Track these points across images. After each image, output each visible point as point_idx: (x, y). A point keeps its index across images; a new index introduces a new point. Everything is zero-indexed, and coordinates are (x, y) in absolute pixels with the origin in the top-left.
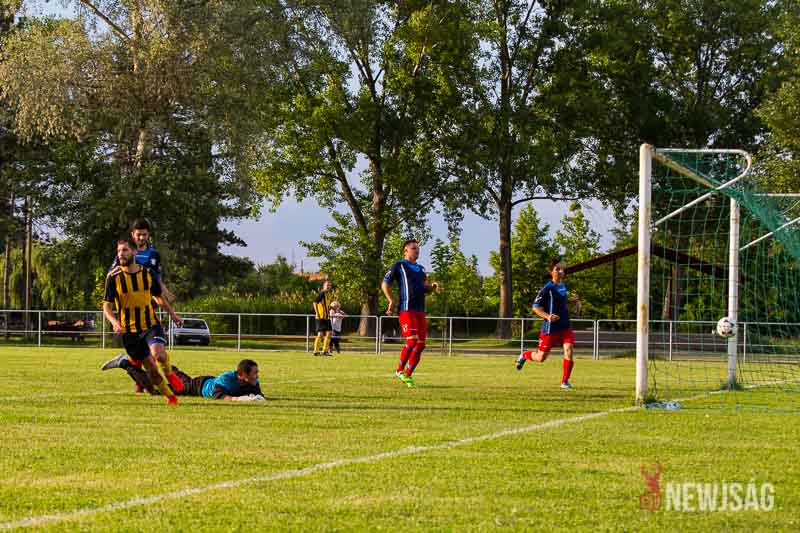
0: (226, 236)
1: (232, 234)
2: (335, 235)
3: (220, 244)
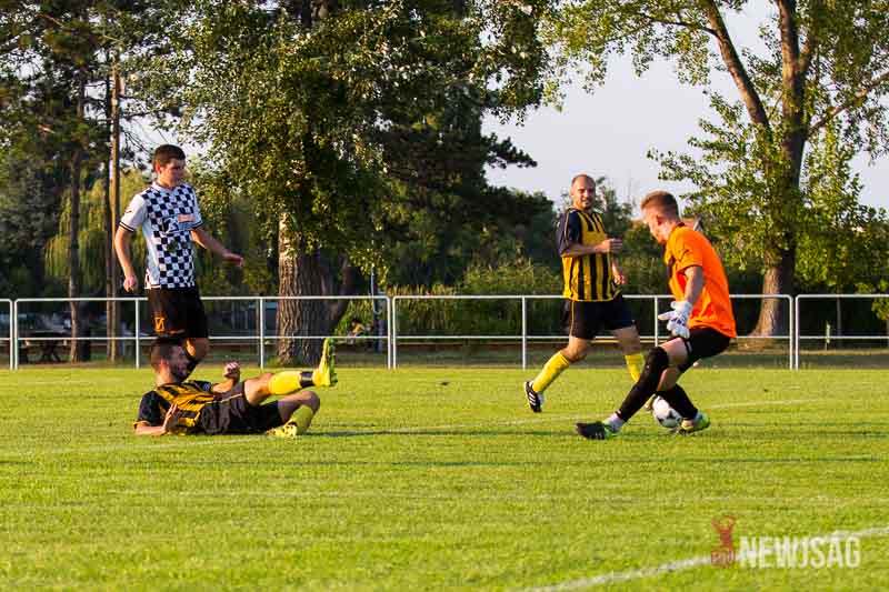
0: (496, 148)
1: (507, 143)
2: (714, 138)
3: (486, 167)
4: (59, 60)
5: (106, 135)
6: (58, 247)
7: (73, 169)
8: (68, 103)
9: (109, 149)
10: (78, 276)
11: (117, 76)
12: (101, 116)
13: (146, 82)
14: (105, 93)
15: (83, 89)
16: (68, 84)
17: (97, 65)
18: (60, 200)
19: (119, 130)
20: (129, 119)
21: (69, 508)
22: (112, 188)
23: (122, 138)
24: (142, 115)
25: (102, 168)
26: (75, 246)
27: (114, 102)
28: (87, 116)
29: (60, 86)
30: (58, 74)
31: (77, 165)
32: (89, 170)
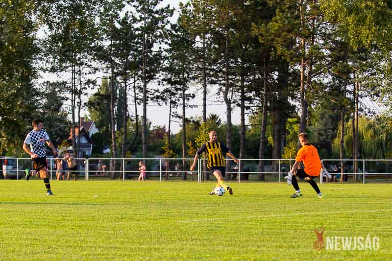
4: (338, 77)
5: (353, 103)
6: (337, 142)
7: (342, 115)
8: (340, 92)
9: (354, 108)
10: (344, 152)
11: (358, 83)
12: (352, 96)
13: (368, 85)
14: (353, 89)
15: (346, 87)
16: (340, 86)
17: (351, 79)
18: (337, 126)
19: (358, 101)
20: (361, 97)
21: (340, 232)
22: (355, 121)
23: (359, 104)
24: (366, 96)
25: (352, 114)
26: (342, 142)
27: (357, 92)
28: (347, 96)
29: (337, 86)
30: (337, 82)
31: (343, 114)
32: (348, 115)
